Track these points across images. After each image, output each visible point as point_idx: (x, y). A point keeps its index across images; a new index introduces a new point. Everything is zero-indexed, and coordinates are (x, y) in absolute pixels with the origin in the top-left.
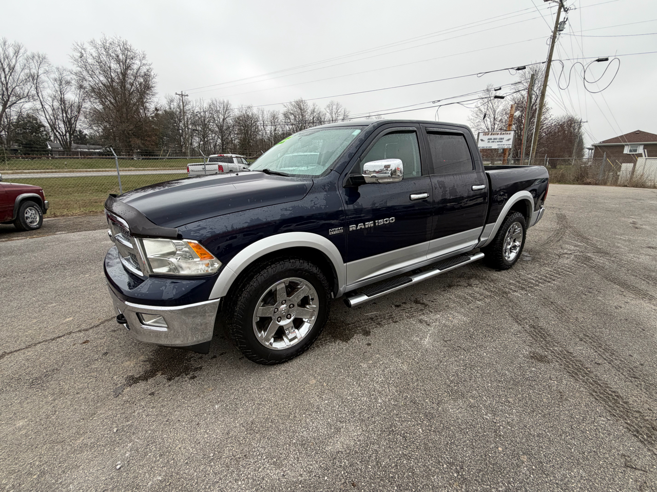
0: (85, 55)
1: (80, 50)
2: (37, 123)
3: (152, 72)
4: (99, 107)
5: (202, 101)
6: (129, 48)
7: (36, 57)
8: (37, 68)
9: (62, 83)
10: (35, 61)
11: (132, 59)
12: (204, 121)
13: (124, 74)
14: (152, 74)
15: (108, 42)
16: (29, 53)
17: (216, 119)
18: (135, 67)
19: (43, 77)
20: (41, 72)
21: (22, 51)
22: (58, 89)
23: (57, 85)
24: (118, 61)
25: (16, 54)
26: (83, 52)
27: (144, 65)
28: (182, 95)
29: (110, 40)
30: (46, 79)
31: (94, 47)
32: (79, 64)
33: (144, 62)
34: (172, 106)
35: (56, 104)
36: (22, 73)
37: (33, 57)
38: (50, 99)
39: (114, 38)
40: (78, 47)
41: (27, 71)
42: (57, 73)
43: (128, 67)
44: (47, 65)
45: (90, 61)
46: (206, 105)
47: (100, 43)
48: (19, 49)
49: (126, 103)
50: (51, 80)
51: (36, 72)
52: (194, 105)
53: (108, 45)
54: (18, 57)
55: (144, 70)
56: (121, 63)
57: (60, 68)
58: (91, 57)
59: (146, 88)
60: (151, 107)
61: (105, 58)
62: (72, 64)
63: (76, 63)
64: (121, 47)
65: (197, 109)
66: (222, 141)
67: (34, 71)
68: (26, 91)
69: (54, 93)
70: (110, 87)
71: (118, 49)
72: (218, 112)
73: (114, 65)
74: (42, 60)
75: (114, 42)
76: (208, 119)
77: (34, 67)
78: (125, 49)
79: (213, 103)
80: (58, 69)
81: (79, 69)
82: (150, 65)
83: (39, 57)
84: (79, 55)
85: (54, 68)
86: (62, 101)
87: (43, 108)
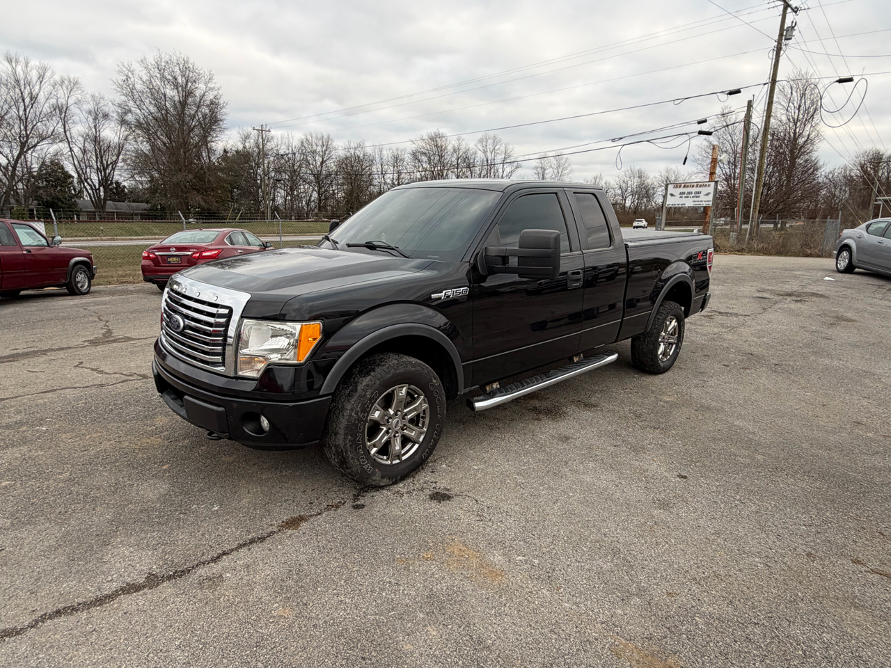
0: (132, 79)
1: (126, 72)
2: (62, 173)
3: (221, 99)
4: (146, 148)
5: (290, 137)
6: (191, 67)
7: (66, 82)
8: (67, 97)
9: (98, 116)
10: (64, 88)
11: (195, 82)
12: (293, 166)
13: (184, 104)
14: (221, 101)
15: (163, 60)
16: (57, 78)
17: (311, 162)
18: (198, 93)
19: (74, 109)
20: (71, 101)
21: (48, 74)
22: (92, 125)
23: (91, 120)
24: (176, 86)
25: (41, 79)
26: (130, 75)
27: (210, 89)
28: (262, 131)
29: (167, 58)
30: (77, 111)
31: (145, 67)
32: (124, 92)
33: (210, 85)
34: (247, 144)
35: (89, 146)
36: (47, 105)
37: (63, 82)
38: (81, 139)
39: (172, 54)
40: (124, 69)
41: (53, 101)
42: (92, 103)
43: (189, 94)
44: (80, 92)
45: (139, 87)
46: (296, 143)
47: (153, 63)
48: (45, 72)
49: (185, 144)
50: (84, 113)
51: (64, 102)
52: (280, 143)
53: (163, 64)
54: (43, 83)
55: (210, 97)
56: (180, 89)
57: (97, 95)
58: (140, 82)
59: (211, 122)
60: (218, 147)
61: (158, 83)
62: (116, 91)
63: (119, 90)
64: (181, 66)
65: (283, 149)
66: (319, 194)
67: (62, 101)
68: (52, 129)
69: (87, 131)
70: (162, 121)
71: (176, 69)
72: (313, 151)
73: (170, 92)
74: (74, 85)
75: (172, 59)
76: (298, 164)
77: (63, 96)
78: (185, 70)
79: (307, 139)
80: (93, 97)
81: (123, 98)
82: (218, 89)
83: (70, 82)
84: (124, 78)
85: (88, 96)
86: (97, 142)
87: (71, 151)
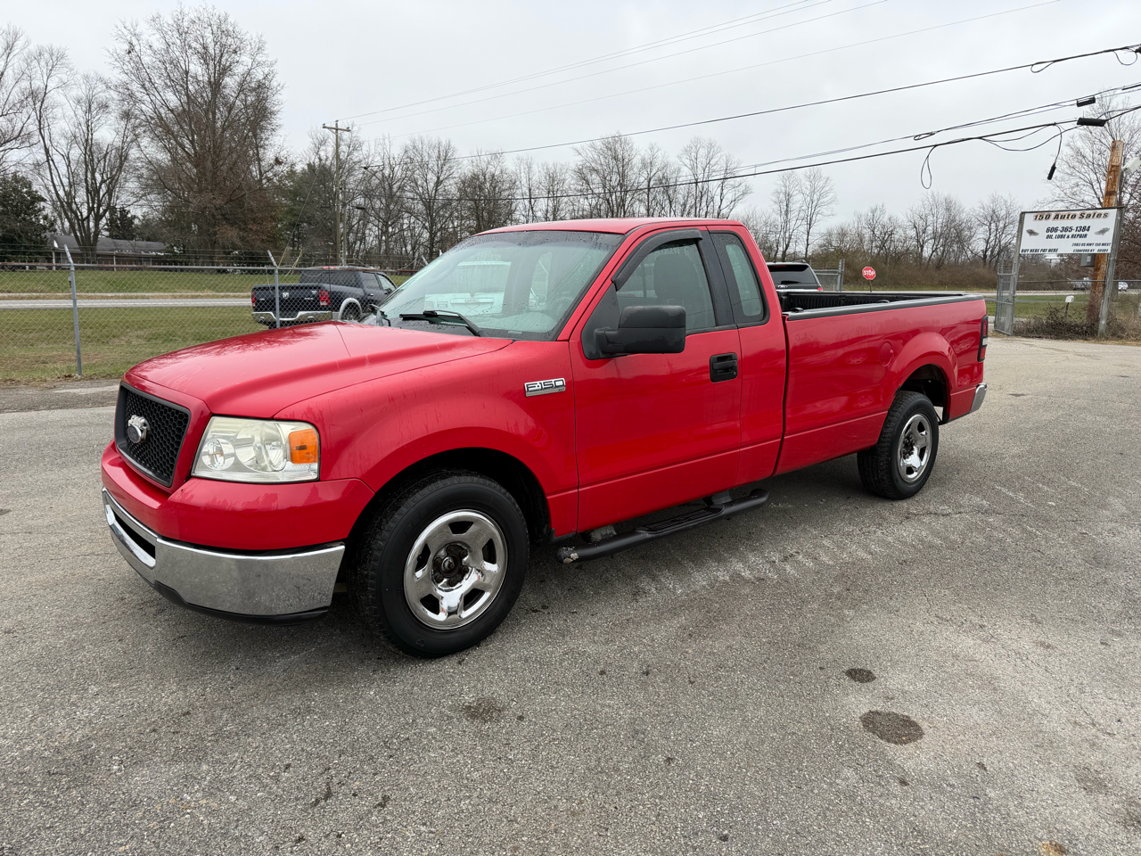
0: (137, 48)
1: (128, 38)
2: (29, 193)
3: (274, 79)
4: (163, 157)
5: (387, 141)
6: (231, 29)
7: (47, 56)
8: (45, 78)
9: (91, 107)
10: (43, 63)
11: (235, 52)
12: (391, 188)
13: (216, 86)
14: (274, 84)
15: (186, 19)
16: (33, 48)
17: (419, 183)
18: (239, 70)
19: (55, 96)
20: (51, 85)
21: (19, 44)
22: (83, 121)
23: (80, 112)
24: (204, 56)
25: (8, 51)
26: (135, 42)
27: (259, 64)
28: (337, 130)
29: (192, 16)
30: (62, 99)
31: (158, 29)
32: (125, 67)
33: (259, 58)
34: (322, 154)
35: (76, 153)
36: (16, 89)
37: (40, 54)
38: (63, 142)
39: (202, 10)
40: (126, 32)
41: (24, 84)
42: (83, 86)
43: (224, 71)
44: (66, 70)
45: (146, 59)
46: (396, 152)
47: (171, 22)
48: (15, 40)
49: (217, 150)
50: (71, 102)
51: (43, 86)
52: (372, 152)
53: (186, 24)
54: (10, 57)
55: (259, 75)
56: (211, 63)
57: (92, 75)
58: (149, 52)
59: (259, 114)
60: (269, 155)
61: (177, 54)
62: (111, 67)
63: (118, 65)
64: (215, 28)
65: (377, 161)
66: (431, 233)
67: (38, 84)
68: (19, 125)
69: (73, 129)
70: (182, 115)
71: (208, 33)
72: (423, 165)
73: (196, 68)
74: (55, 59)
75: (202, 18)
76: (398, 184)
77: (39, 76)
78: (222, 32)
79: (414, 147)
80: (86, 77)
81: (125, 78)
82: (272, 65)
83: (52, 55)
84: (127, 47)
85: (79, 77)
86: (88, 145)
87: (48, 161)
